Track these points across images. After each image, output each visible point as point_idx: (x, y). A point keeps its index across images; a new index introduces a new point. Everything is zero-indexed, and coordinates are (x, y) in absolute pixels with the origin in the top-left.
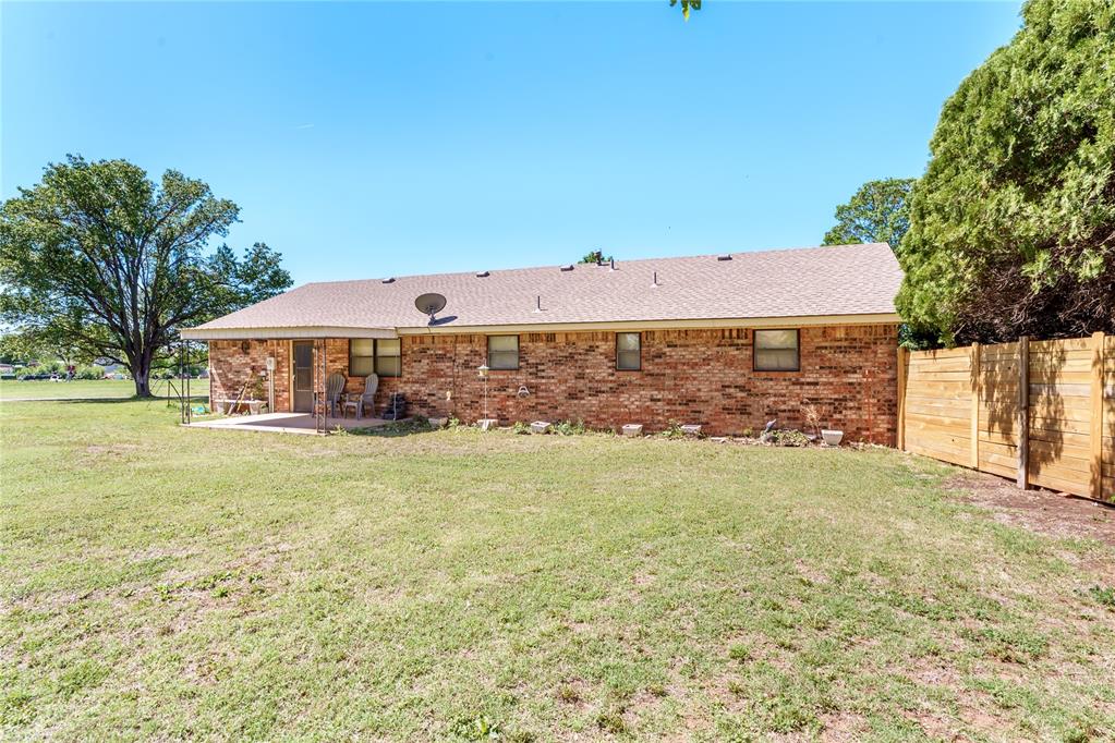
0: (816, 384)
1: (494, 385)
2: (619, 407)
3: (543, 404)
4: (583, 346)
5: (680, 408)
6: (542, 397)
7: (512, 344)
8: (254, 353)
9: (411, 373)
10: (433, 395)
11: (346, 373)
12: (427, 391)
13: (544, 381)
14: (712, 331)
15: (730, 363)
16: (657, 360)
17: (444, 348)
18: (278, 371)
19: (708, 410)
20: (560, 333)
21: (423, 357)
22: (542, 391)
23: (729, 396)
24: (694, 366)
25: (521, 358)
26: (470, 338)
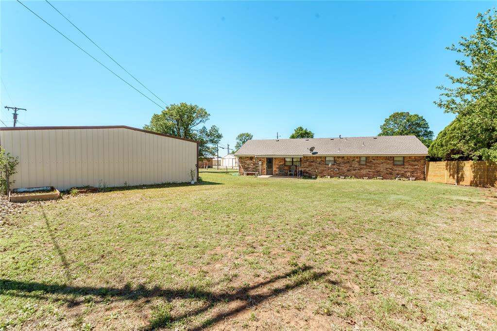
0: (407, 168)
1: (327, 168)
2: (361, 173)
4: (351, 159)
5: (376, 173)
7: (332, 159)
8: (254, 160)
9: (304, 165)
10: (310, 171)
11: (284, 165)
12: (308, 170)
13: (341, 167)
14: (384, 157)
15: (388, 164)
16: (370, 163)
17: (314, 160)
18: (262, 165)
19: (382, 174)
20: (346, 157)
21: (307, 162)
22: (341, 170)
23: (388, 171)
24: (379, 164)
25: (335, 162)
26: (321, 157)
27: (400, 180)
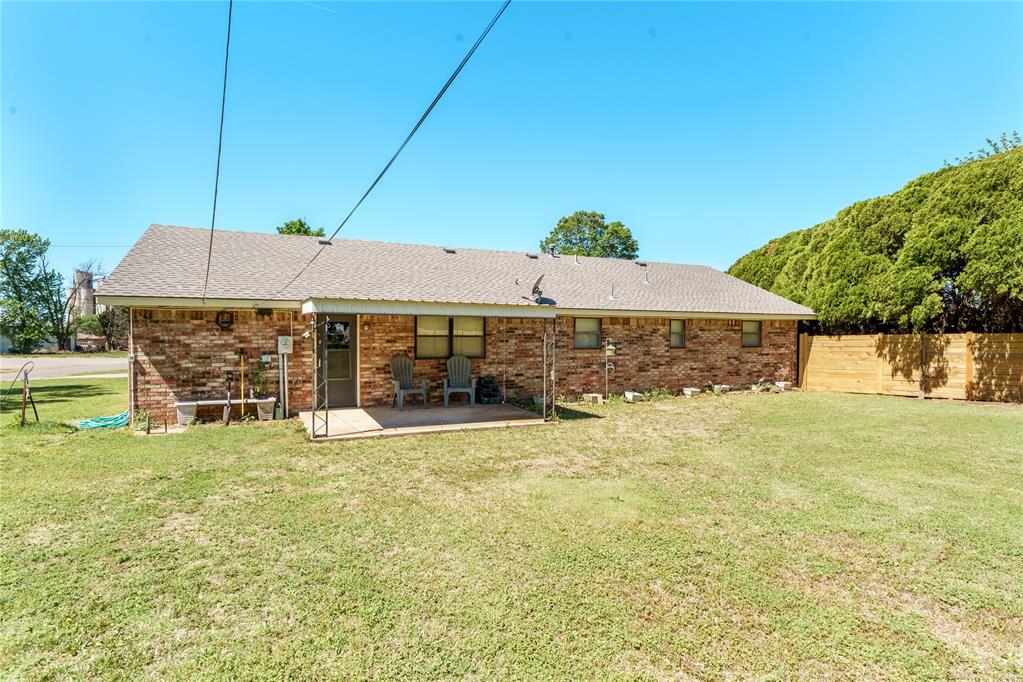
0: (767, 354)
1: (580, 363)
2: (671, 375)
3: (619, 377)
4: (649, 329)
5: (706, 374)
6: (620, 372)
7: (593, 326)
8: (241, 330)
9: (498, 354)
10: (522, 375)
11: (411, 355)
12: (515, 372)
13: (621, 358)
14: (724, 320)
15: (731, 342)
16: (695, 340)
17: (532, 328)
18: (296, 354)
20: (633, 318)
21: (511, 337)
22: (620, 366)
23: (731, 364)
24: (714, 344)
25: (603, 339)
26: (561, 320)
27: (768, 390)
